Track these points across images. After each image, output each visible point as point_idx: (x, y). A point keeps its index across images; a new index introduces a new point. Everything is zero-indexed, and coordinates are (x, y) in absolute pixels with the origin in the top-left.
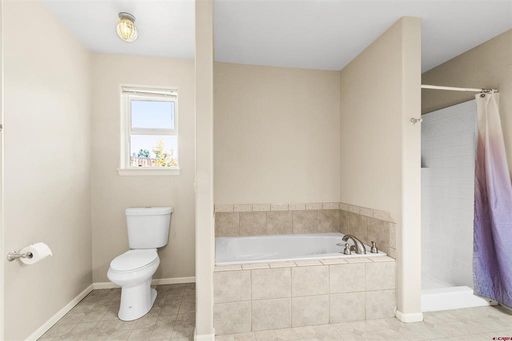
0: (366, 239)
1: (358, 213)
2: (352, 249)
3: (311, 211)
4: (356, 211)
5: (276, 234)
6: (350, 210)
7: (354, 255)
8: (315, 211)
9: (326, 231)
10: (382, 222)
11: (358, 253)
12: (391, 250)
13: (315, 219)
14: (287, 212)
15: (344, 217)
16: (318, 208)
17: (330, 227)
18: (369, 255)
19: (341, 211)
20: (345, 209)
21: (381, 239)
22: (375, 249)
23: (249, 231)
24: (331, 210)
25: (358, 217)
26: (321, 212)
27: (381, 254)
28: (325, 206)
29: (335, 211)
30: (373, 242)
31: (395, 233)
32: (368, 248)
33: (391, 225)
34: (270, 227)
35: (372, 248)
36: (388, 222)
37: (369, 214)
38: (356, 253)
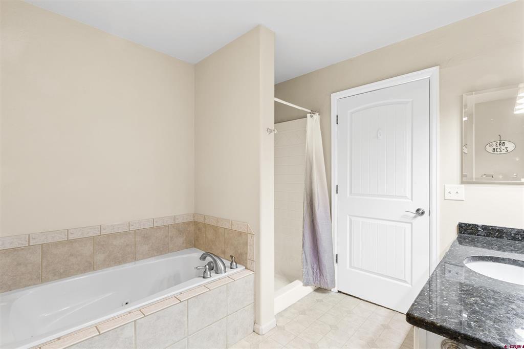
0: (224, 253)
1: (216, 225)
2: (211, 269)
3: (160, 228)
4: (214, 223)
5: (109, 266)
6: (207, 222)
7: (215, 277)
8: (165, 227)
9: (179, 249)
10: (240, 234)
11: (218, 273)
12: (250, 262)
13: (166, 237)
14: (126, 234)
15: (199, 229)
16: (170, 222)
17: (183, 243)
18: (230, 272)
19: (196, 223)
20: (201, 220)
21: (239, 251)
22: (235, 264)
23: (62, 271)
24: (184, 223)
25: (216, 229)
26: (173, 227)
27: (241, 268)
28: (178, 219)
29: (189, 223)
30: (232, 257)
31: (253, 244)
32: (228, 263)
33: (249, 236)
34: (100, 257)
35: (231, 263)
36: (246, 234)
37: (227, 226)
38: (216, 273)
